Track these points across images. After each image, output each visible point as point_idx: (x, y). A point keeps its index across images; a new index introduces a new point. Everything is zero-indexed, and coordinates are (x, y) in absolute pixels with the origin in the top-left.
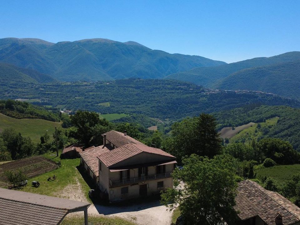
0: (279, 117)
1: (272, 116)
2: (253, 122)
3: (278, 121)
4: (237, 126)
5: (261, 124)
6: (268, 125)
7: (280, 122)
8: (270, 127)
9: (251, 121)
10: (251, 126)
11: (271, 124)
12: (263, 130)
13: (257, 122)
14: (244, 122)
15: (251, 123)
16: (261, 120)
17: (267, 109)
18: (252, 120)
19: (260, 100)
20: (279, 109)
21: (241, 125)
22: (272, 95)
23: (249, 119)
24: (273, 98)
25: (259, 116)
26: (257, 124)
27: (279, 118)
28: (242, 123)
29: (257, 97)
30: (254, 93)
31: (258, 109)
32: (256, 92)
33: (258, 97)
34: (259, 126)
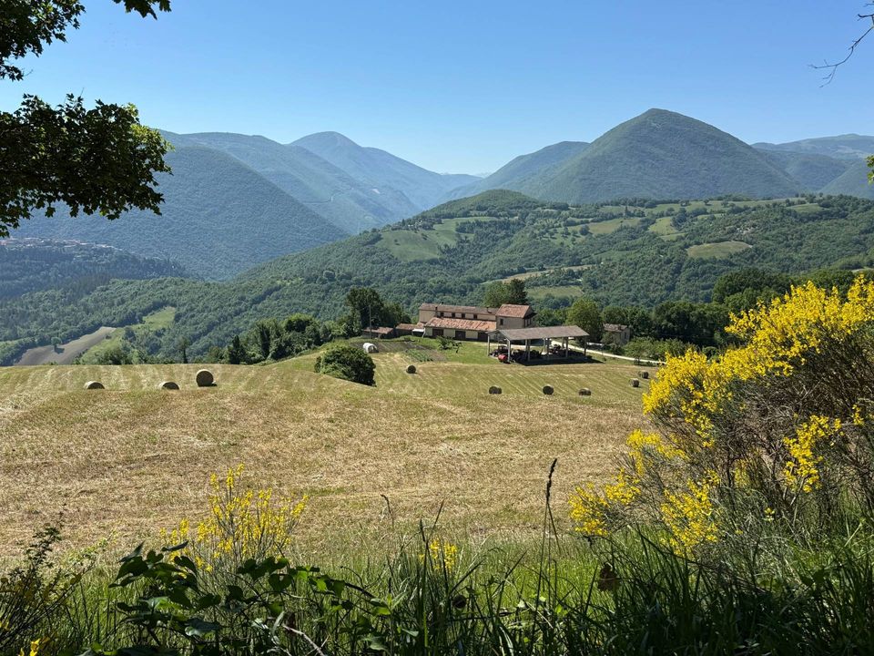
0: (174, 306)
1: (157, 307)
2: (108, 325)
3: (177, 318)
4: (65, 341)
5: (134, 327)
6: (153, 329)
7: (183, 319)
8: (159, 334)
9: (100, 325)
10: (108, 337)
11: (160, 327)
12: (143, 344)
13: (121, 324)
14: (83, 327)
15: (103, 330)
16: (130, 319)
17: (132, 288)
18: (104, 321)
19: (80, 264)
20: (167, 287)
21: (76, 336)
22: (111, 251)
23: (95, 318)
24: (114, 260)
25: (121, 308)
26: (122, 331)
27: (174, 309)
28: (75, 330)
29: (70, 257)
30: (59, 245)
31: (107, 289)
32: (65, 244)
33: (72, 256)
34: (130, 335)
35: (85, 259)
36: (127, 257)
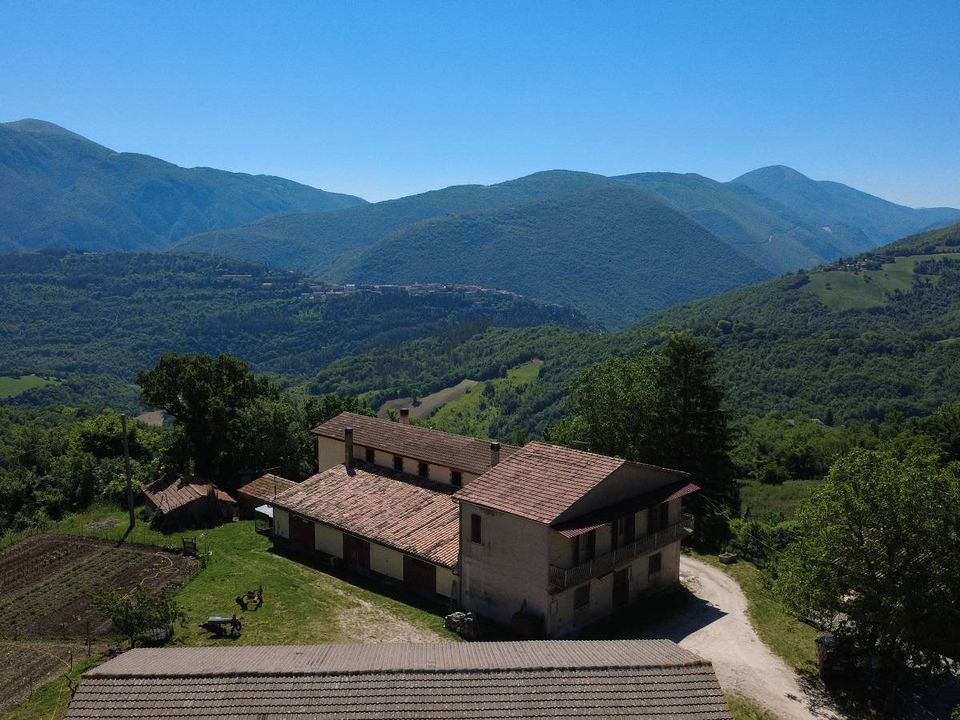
0: (542, 358)
1: (524, 359)
2: (472, 378)
3: (542, 372)
4: (426, 394)
5: (495, 382)
6: (515, 385)
7: (547, 374)
8: (520, 391)
9: (464, 378)
10: (468, 392)
11: (523, 382)
12: (501, 401)
13: (482, 378)
14: (447, 379)
15: (466, 383)
16: (495, 372)
17: (505, 338)
18: (468, 373)
19: (478, 311)
20: (539, 336)
21: (437, 389)
22: (510, 298)
23: (460, 370)
24: (512, 306)
25: (486, 360)
26: (483, 386)
27: (541, 362)
28: (438, 382)
29: (469, 304)
30: (460, 291)
31: (482, 338)
32: (466, 290)
33: (472, 302)
34: (490, 390)
35: (484, 305)
36: (526, 305)
